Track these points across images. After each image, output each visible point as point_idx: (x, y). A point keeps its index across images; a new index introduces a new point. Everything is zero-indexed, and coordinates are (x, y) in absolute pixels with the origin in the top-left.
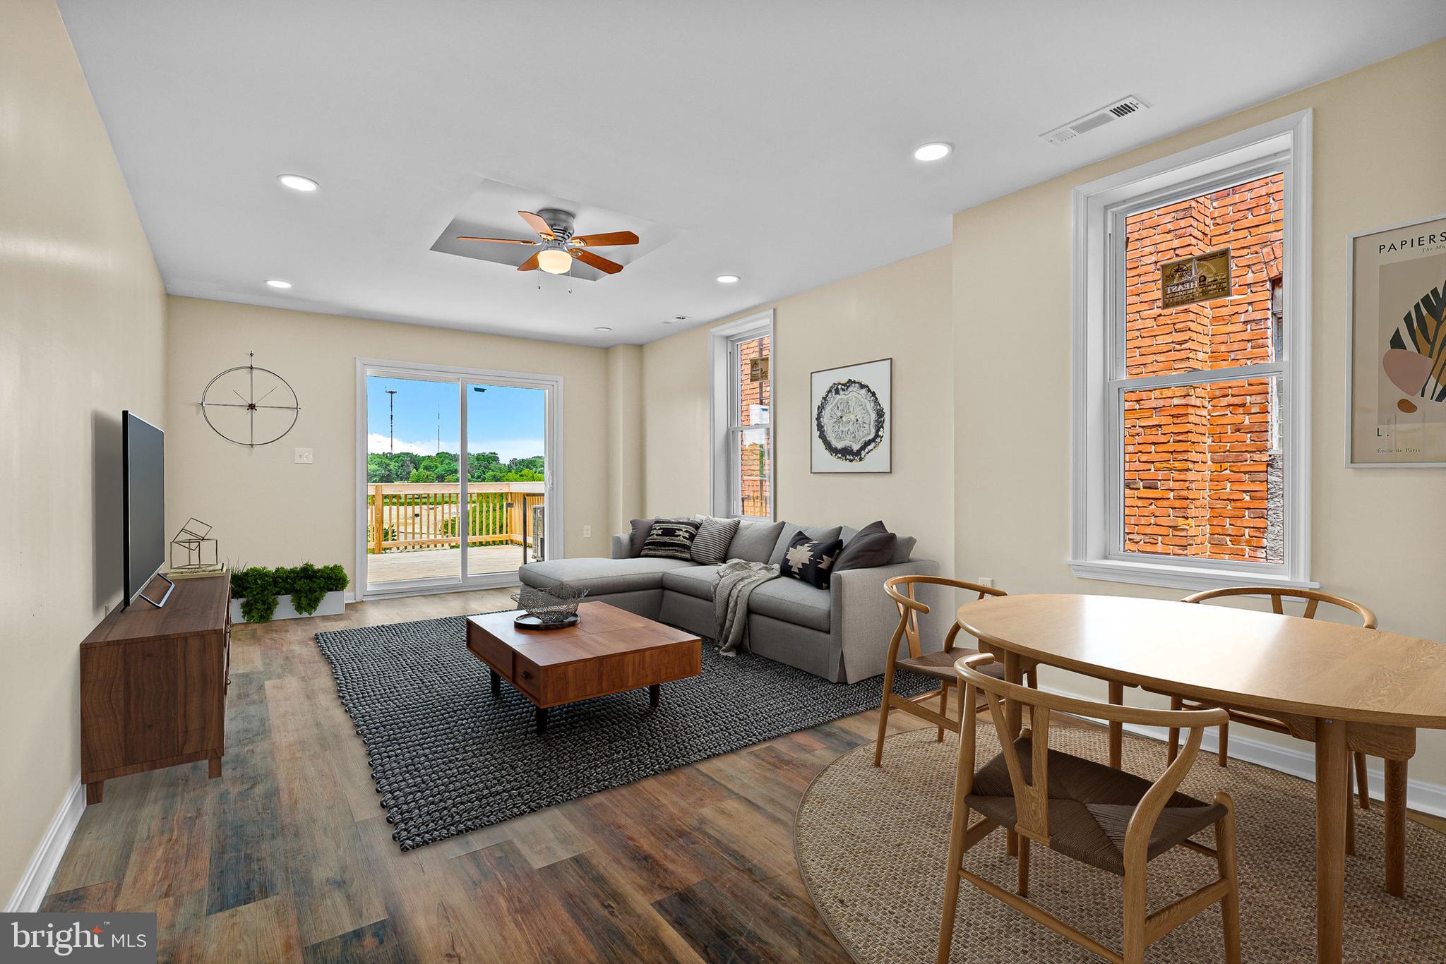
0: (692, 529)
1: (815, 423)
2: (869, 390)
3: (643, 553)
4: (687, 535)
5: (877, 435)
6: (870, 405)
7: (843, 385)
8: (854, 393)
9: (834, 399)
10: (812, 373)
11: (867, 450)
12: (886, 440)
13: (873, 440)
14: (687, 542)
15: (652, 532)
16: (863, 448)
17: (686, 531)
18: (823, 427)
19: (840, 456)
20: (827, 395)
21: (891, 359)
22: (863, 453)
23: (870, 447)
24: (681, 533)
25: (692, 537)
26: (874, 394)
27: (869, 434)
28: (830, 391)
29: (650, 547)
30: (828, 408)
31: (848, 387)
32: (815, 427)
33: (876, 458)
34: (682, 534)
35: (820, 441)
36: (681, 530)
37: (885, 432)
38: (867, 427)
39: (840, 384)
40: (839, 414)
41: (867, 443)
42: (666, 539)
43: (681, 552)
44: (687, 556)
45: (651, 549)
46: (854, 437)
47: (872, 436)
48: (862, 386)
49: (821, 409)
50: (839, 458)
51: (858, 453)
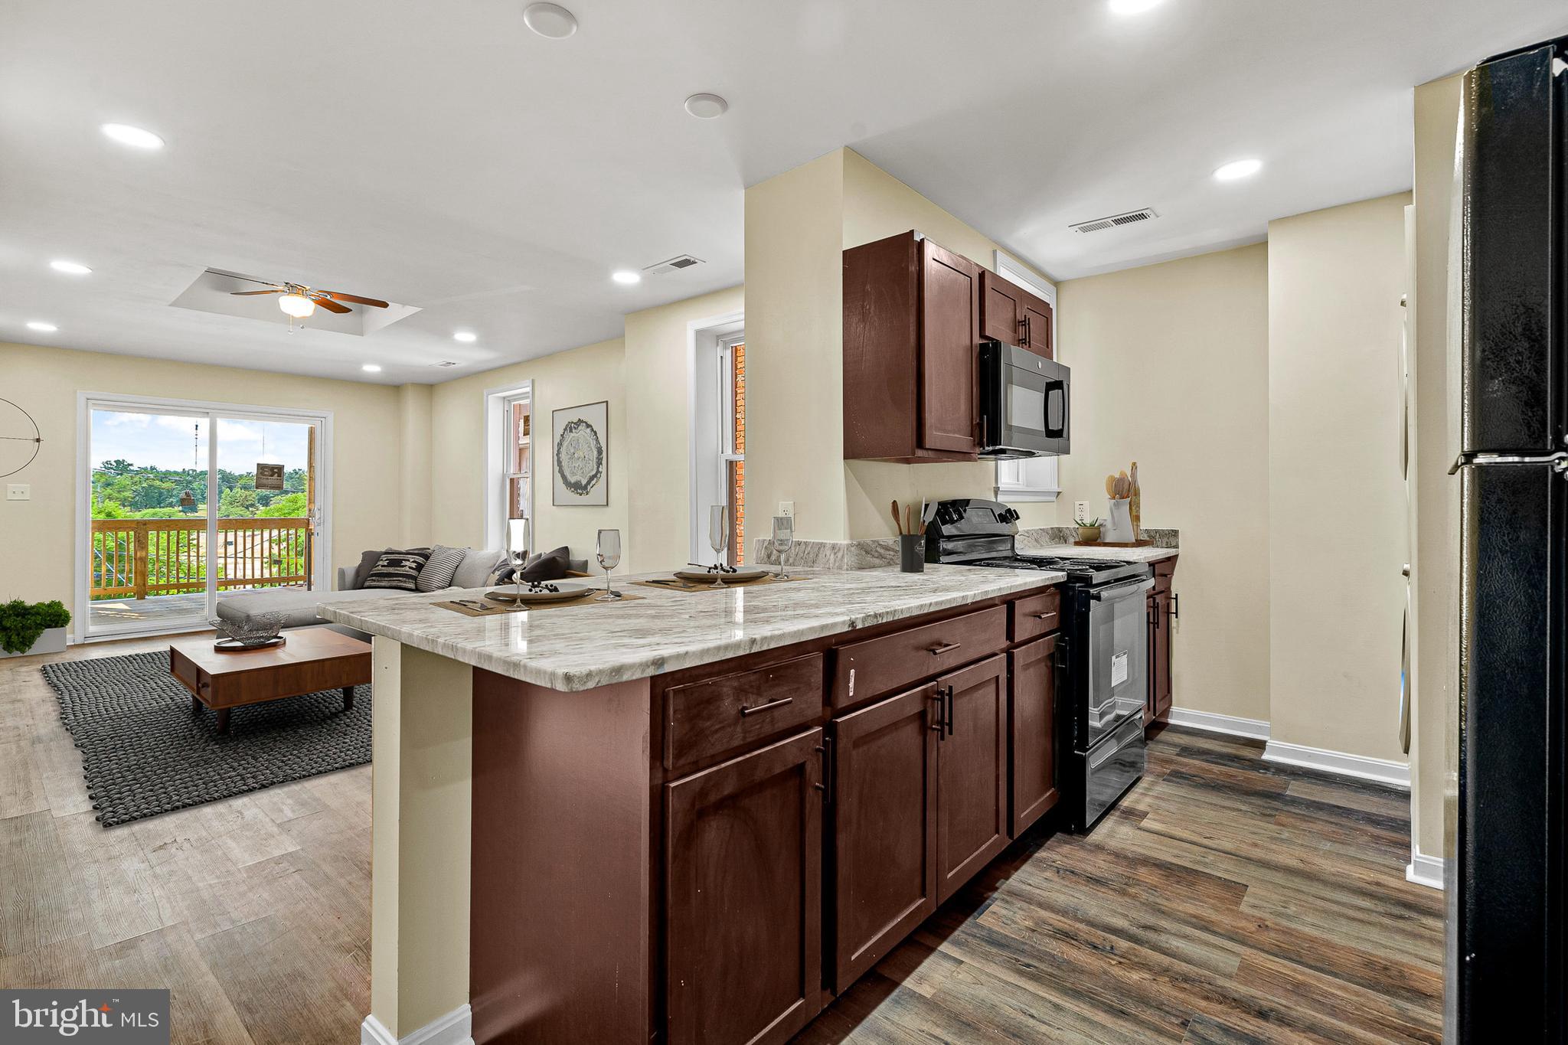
0: (420, 560)
1: (556, 458)
2: (592, 430)
3: (367, 584)
4: (414, 565)
5: (598, 471)
6: (593, 443)
7: (575, 423)
8: (583, 432)
9: (570, 436)
10: (553, 412)
11: (591, 485)
12: (604, 475)
13: (595, 476)
14: (414, 573)
15: (378, 563)
16: (589, 483)
17: (413, 562)
18: (561, 462)
19: (573, 489)
20: (564, 433)
21: (607, 402)
22: (589, 487)
23: (593, 482)
24: (407, 563)
25: (420, 567)
26: (595, 433)
27: (592, 470)
28: (565, 429)
29: (374, 578)
30: (565, 444)
31: (578, 426)
32: (556, 463)
33: (597, 491)
34: (409, 564)
35: (559, 475)
36: (409, 561)
37: (603, 469)
38: (591, 462)
39: (572, 422)
40: (572, 451)
41: (592, 478)
42: (391, 570)
43: (405, 582)
44: (412, 586)
45: (374, 581)
46: (583, 473)
47: (594, 472)
48: (588, 426)
49: (560, 445)
50: (572, 491)
51: (585, 488)
